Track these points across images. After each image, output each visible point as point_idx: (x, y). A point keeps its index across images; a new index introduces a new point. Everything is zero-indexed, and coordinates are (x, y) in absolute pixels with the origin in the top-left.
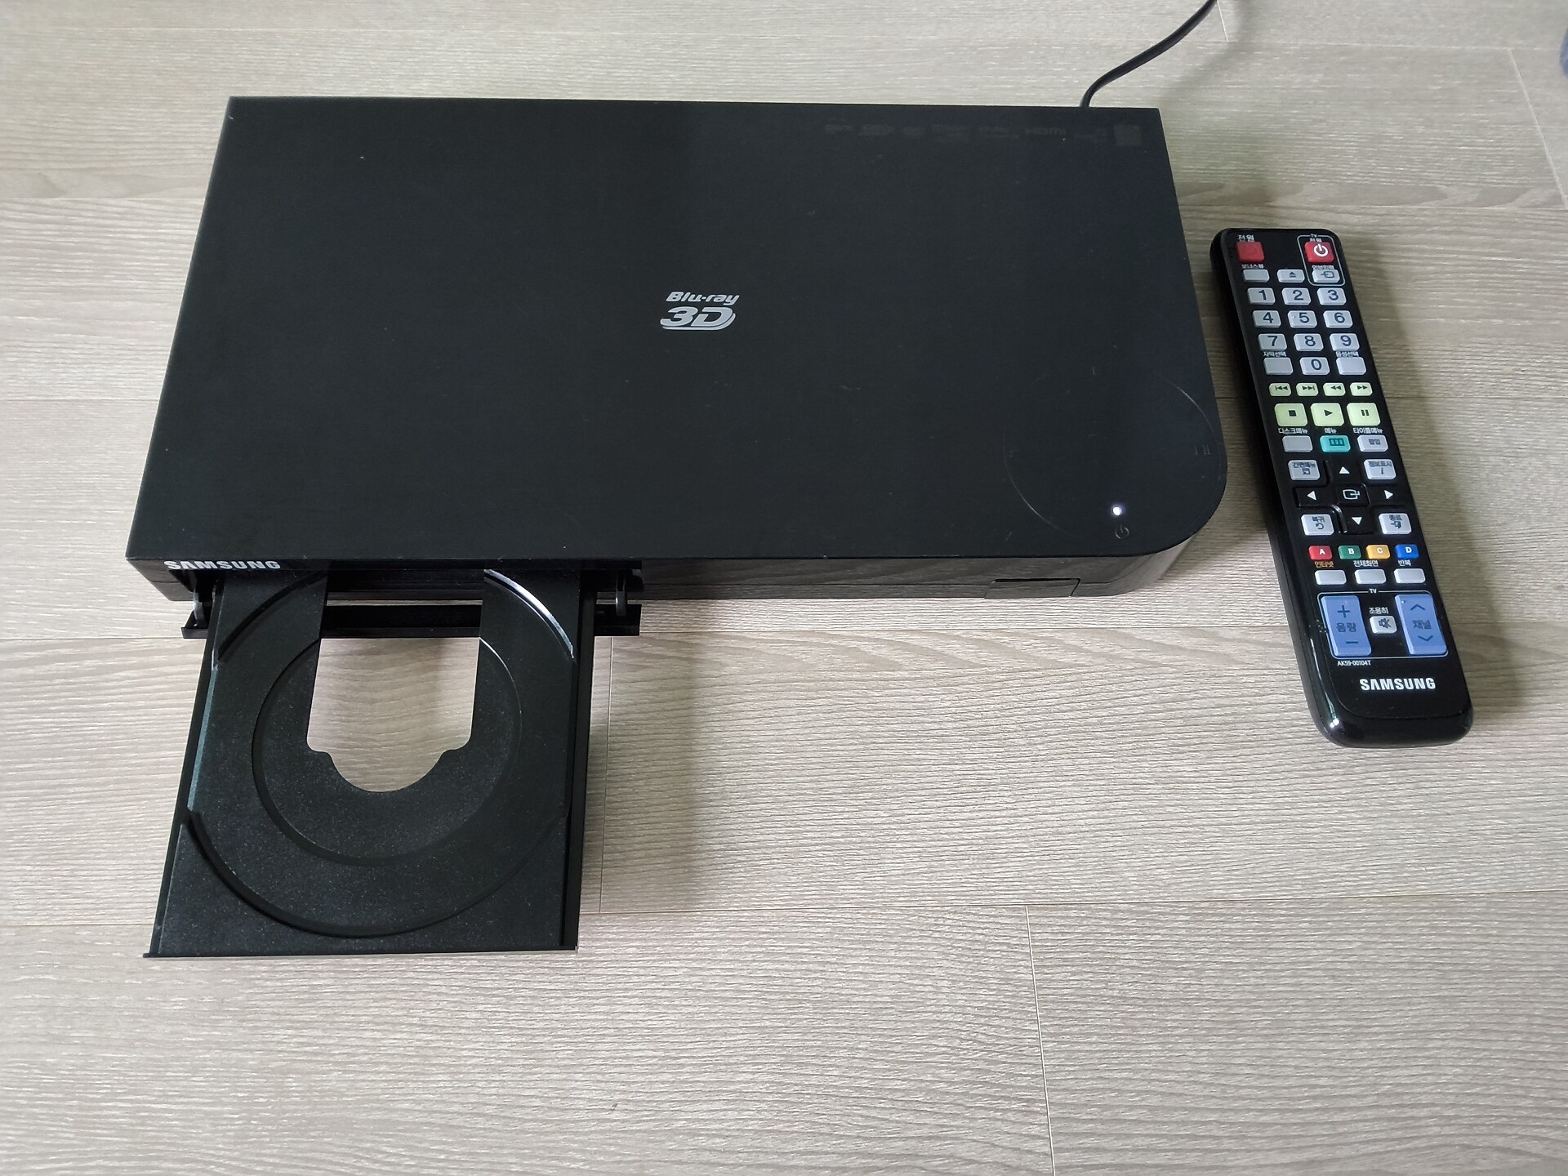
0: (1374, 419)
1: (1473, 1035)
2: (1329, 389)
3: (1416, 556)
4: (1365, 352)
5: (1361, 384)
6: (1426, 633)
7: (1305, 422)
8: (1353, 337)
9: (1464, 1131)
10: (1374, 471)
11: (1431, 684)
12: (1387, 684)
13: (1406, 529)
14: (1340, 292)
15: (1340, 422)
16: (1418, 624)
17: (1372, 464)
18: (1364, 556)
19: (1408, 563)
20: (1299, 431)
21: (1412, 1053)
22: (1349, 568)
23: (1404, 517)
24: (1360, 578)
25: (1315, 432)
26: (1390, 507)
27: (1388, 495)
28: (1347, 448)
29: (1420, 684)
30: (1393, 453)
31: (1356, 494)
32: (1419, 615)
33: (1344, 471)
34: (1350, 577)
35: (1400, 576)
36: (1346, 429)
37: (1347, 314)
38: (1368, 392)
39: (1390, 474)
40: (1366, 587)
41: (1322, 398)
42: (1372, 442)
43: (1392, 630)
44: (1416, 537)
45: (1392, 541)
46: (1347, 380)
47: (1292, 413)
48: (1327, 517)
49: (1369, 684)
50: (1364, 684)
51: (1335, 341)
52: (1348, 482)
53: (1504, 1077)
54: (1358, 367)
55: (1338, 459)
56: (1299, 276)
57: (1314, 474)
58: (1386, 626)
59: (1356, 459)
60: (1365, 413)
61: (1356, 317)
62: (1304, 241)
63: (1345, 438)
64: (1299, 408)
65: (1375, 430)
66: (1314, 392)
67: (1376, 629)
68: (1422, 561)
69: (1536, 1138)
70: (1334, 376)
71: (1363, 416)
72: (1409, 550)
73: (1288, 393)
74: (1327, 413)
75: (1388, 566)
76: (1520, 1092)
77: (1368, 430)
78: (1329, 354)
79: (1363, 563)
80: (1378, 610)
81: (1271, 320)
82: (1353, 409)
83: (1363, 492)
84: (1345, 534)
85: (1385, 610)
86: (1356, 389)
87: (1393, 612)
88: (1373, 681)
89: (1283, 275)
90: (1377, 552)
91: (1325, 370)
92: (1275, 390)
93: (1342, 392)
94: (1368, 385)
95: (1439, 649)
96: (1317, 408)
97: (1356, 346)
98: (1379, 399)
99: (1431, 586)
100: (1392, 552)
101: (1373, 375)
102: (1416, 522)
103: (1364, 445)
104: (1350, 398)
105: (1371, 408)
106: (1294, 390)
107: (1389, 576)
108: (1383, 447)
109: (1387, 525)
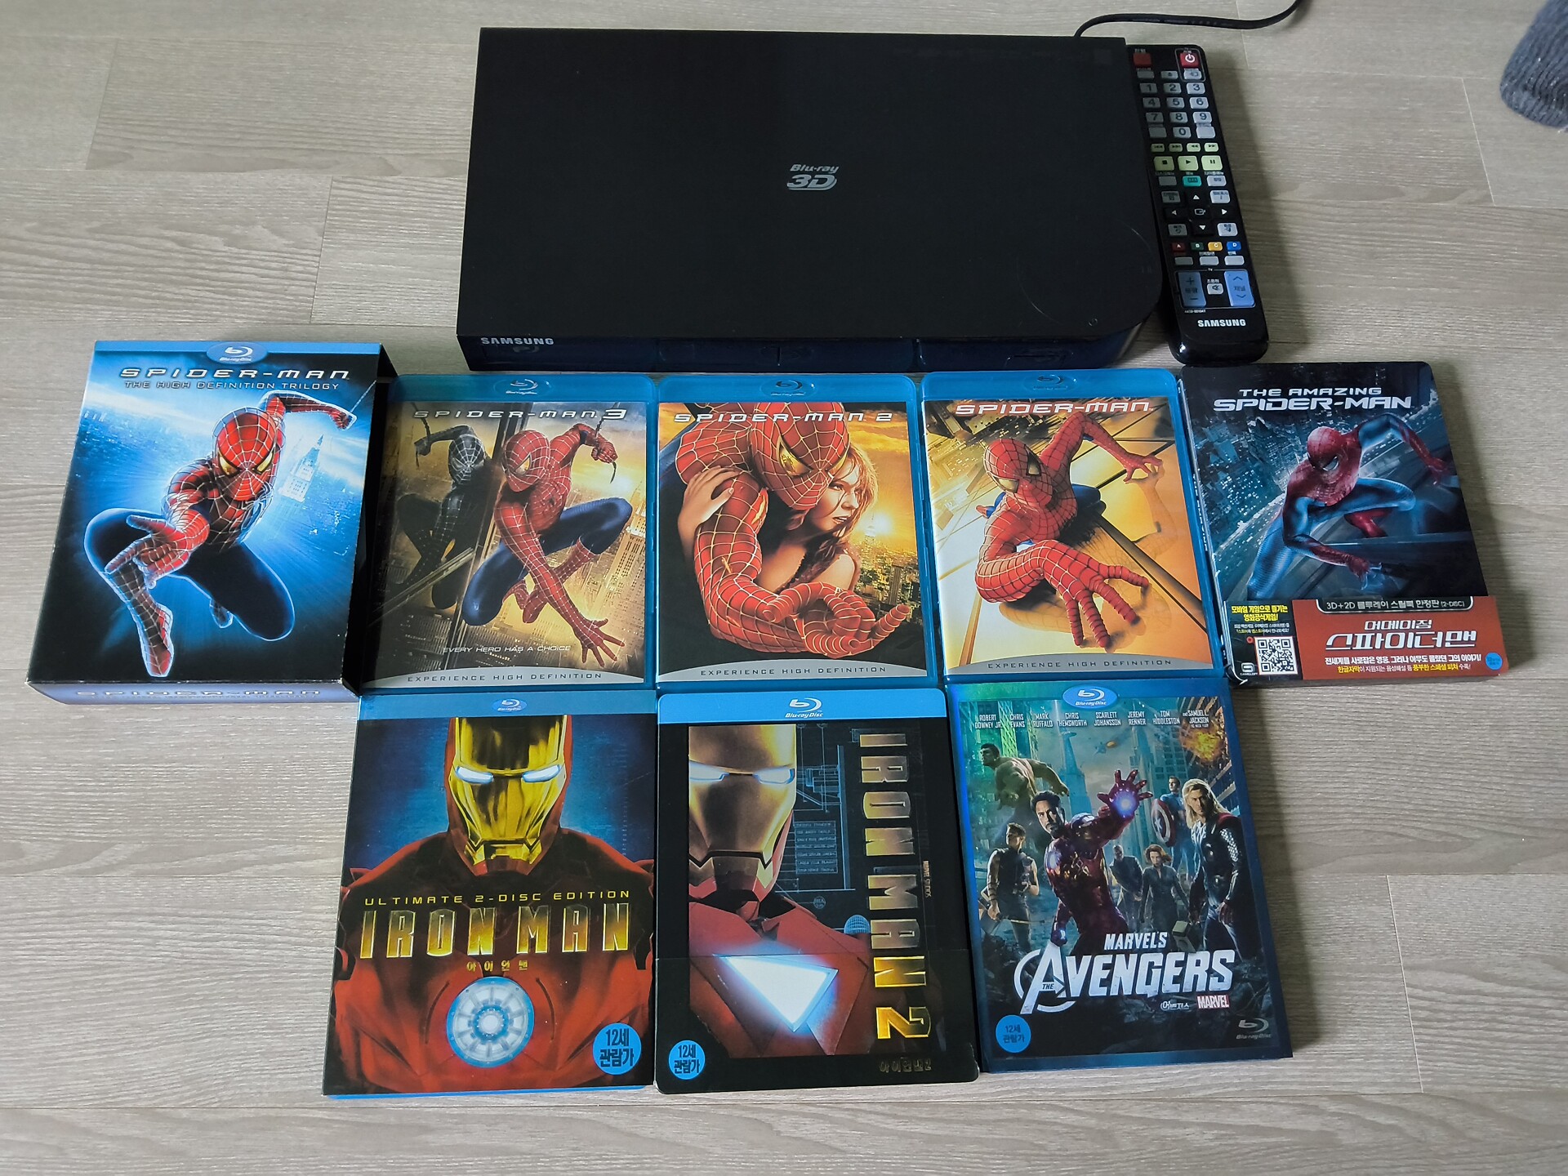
0: (1219, 166)
1: (1377, 765)
2: (1190, 147)
3: (1239, 248)
4: (1216, 123)
5: (1210, 144)
6: (1242, 293)
7: (1173, 168)
8: (1208, 114)
9: (1367, 822)
10: (1215, 198)
11: (1243, 323)
12: (1215, 323)
13: (1234, 232)
14: (1202, 85)
15: (1196, 168)
16: (1237, 288)
17: (1215, 193)
18: (1206, 249)
19: (1234, 253)
20: (1169, 173)
21: (1336, 774)
22: (1196, 255)
23: (1234, 225)
24: (1203, 261)
25: (1179, 174)
26: (1225, 219)
27: (1224, 212)
28: (1199, 184)
29: (1236, 323)
30: (1230, 187)
31: (1203, 212)
32: (1238, 283)
33: (1196, 197)
34: (1197, 261)
35: (1228, 261)
36: (1201, 172)
37: (1205, 99)
38: (1216, 148)
39: (1225, 198)
40: (1206, 267)
41: (1185, 153)
42: (1215, 180)
43: (1221, 291)
45: (1224, 240)
46: (1203, 142)
47: (1165, 162)
48: (1183, 226)
49: (1204, 323)
50: (1201, 323)
51: (1196, 117)
53: (1396, 791)
54: (1210, 133)
55: (1195, 190)
56: (1175, 75)
57: (1177, 199)
58: (1217, 289)
59: (1205, 190)
60: (1212, 162)
61: (1212, 101)
62: (1180, 52)
63: (1199, 177)
64: (1169, 159)
65: (1219, 172)
66: (1181, 149)
67: (1211, 291)
68: (1244, 251)
69: (1413, 827)
70: (1194, 139)
71: (1212, 164)
72: (1235, 245)
73: (1163, 150)
74: (1188, 162)
75: (1221, 255)
76: (1406, 800)
77: (1214, 173)
78: (1193, 126)
79: (1206, 253)
80: (1213, 280)
81: (1155, 103)
82: (1205, 159)
83: (1208, 210)
84: (1195, 235)
85: (1217, 281)
86: (1208, 148)
87: (1223, 282)
88: (1206, 321)
89: (1165, 75)
90: (1215, 246)
91: (1189, 135)
92: (1156, 148)
93: (1198, 149)
94: (1216, 144)
95: (1249, 302)
96: (1182, 160)
97: (1209, 119)
98: (1222, 153)
99: (1248, 266)
100: (1224, 245)
101: (1219, 139)
102: (1240, 228)
103: (1210, 182)
104: (1203, 153)
105: (1218, 159)
106: (1167, 148)
107: (1222, 260)
108: (1223, 183)
109: (1222, 230)
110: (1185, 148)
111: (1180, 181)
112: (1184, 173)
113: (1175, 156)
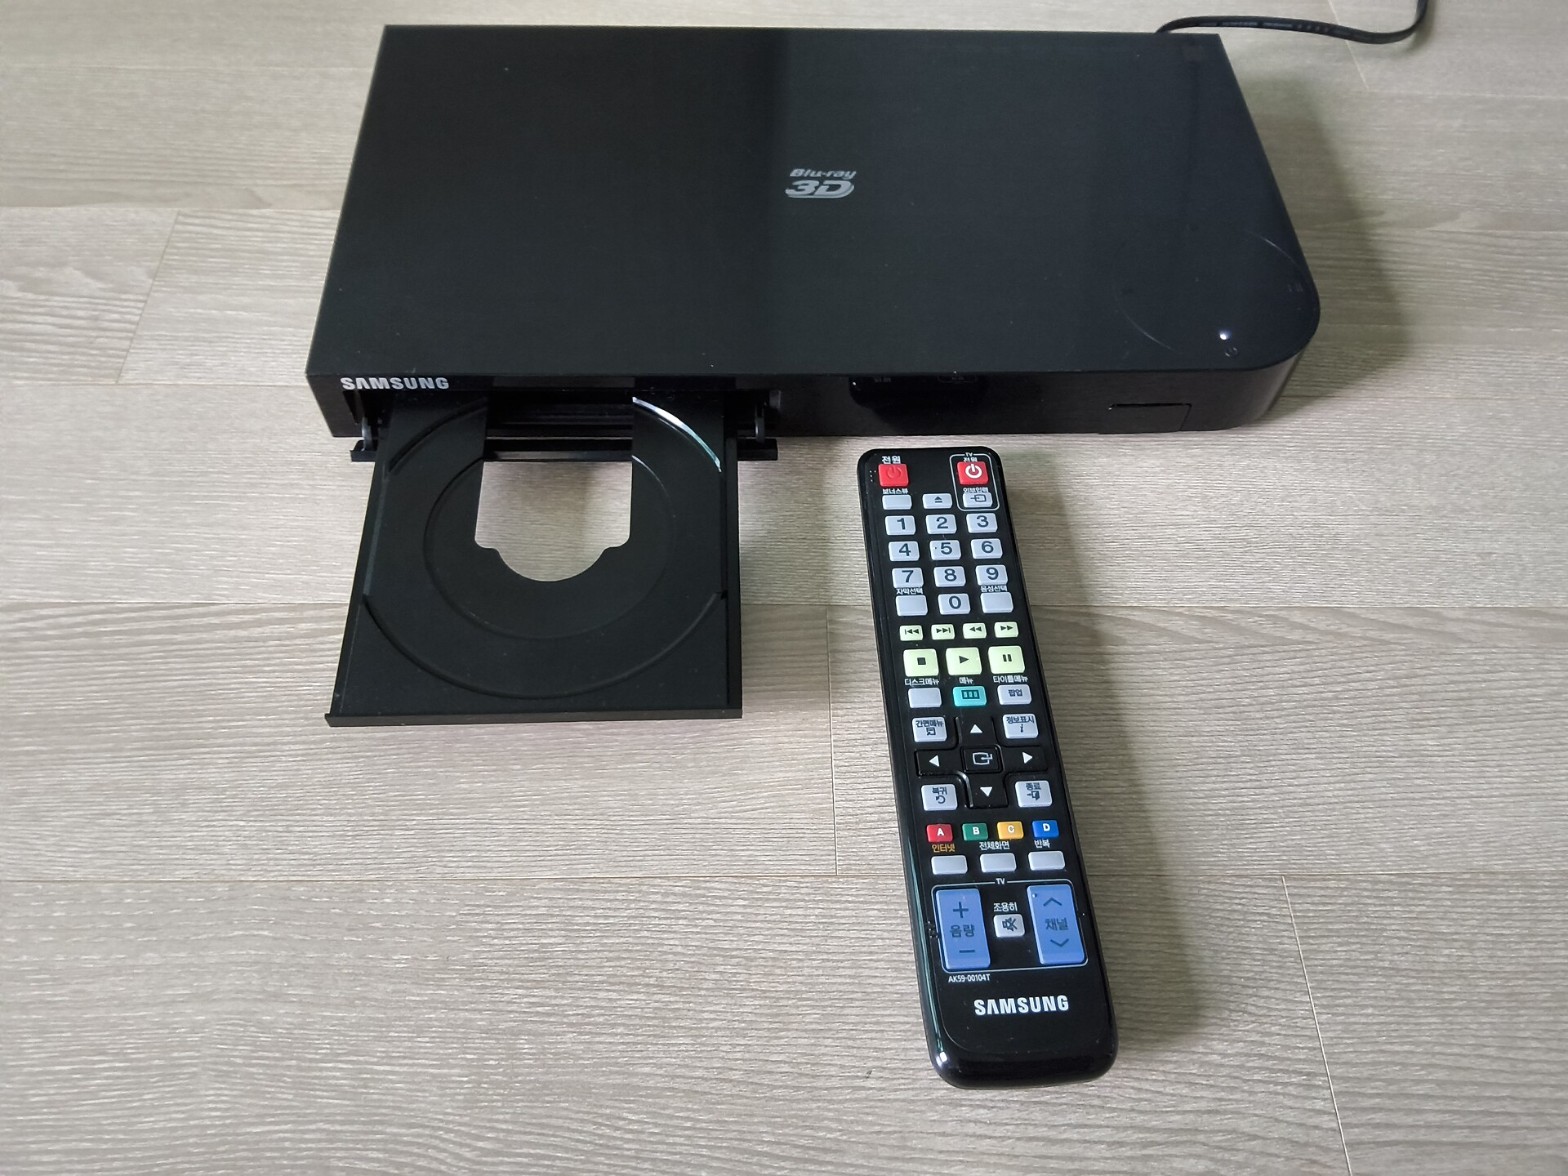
0: (1018, 665)
2: (969, 631)
3: (1056, 834)
4: (1017, 586)
5: (1005, 624)
6: (1060, 936)
7: (935, 671)
8: (1002, 568)
10: (1012, 729)
11: (1063, 1003)
12: (1007, 1006)
13: (1046, 800)
14: (991, 518)
15: (977, 670)
16: (1051, 924)
17: (1010, 721)
18: (993, 835)
19: (1046, 843)
20: (930, 682)
22: (972, 853)
23: (1044, 785)
24: (987, 864)
25: (946, 682)
26: (1028, 773)
27: (1027, 758)
28: (982, 701)
29: (1049, 1004)
30: (1041, 706)
31: (988, 758)
32: (1054, 912)
33: (976, 730)
34: (973, 864)
35: (1036, 862)
36: (986, 679)
37: (996, 543)
38: (1014, 632)
39: (1030, 731)
40: (992, 876)
41: (959, 642)
42: (1012, 693)
43: (1019, 932)
44: (1061, 811)
45: (1028, 817)
46: (990, 620)
47: (921, 661)
48: (951, 788)
49: (986, 1006)
50: (980, 1008)
51: (981, 574)
52: (979, 743)
54: (1002, 603)
55: (971, 714)
56: (946, 501)
57: (941, 735)
58: (1011, 928)
59: (993, 714)
60: (1007, 658)
61: (1009, 546)
62: (956, 461)
63: (981, 689)
64: (930, 654)
65: (1018, 679)
66: (951, 636)
67: (1000, 932)
68: (1066, 842)
70: (976, 615)
71: (1007, 662)
72: (1046, 827)
73: (919, 637)
74: (962, 660)
75: (1020, 849)
77: (1010, 679)
78: (972, 589)
79: (992, 845)
80: (1005, 907)
81: (908, 552)
82: (995, 653)
83: (997, 755)
84: (972, 808)
85: (1013, 906)
86: (1001, 630)
87: (1024, 911)
88: (991, 1002)
89: (928, 501)
90: (1009, 830)
91: (965, 609)
92: (906, 634)
93: (983, 634)
94: (1014, 625)
95: (1074, 955)
96: (952, 654)
97: (1003, 579)
98: (1027, 641)
99: (1076, 874)
100: (1027, 830)
101: (1022, 613)
102: (1060, 791)
103: (1004, 697)
104: (992, 640)
105: (1016, 652)
106: (927, 633)
107: (1022, 862)
108: (1026, 699)
109: (1024, 795)
110: (959, 631)
111: (947, 696)
112: (955, 681)
113: (941, 648)
